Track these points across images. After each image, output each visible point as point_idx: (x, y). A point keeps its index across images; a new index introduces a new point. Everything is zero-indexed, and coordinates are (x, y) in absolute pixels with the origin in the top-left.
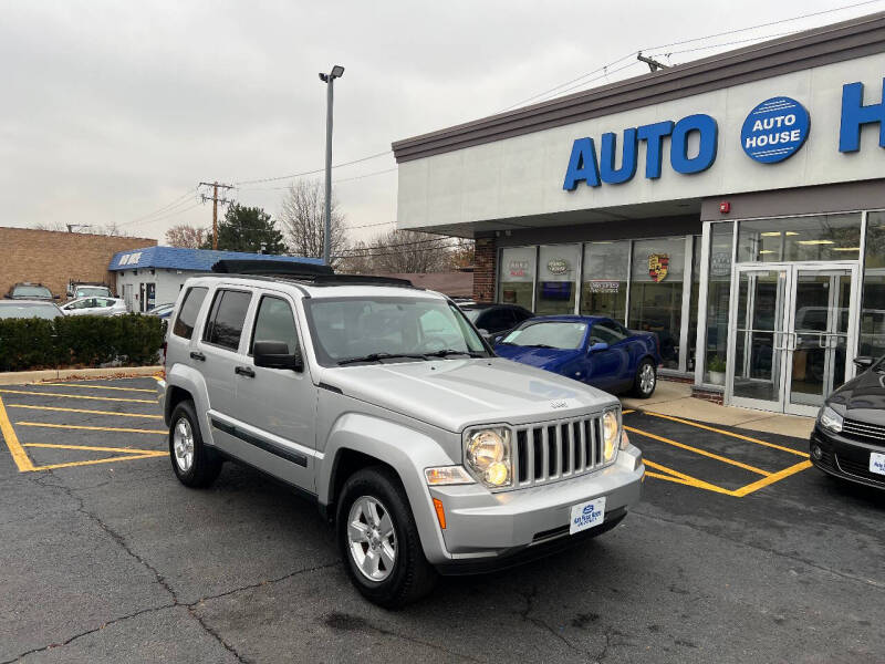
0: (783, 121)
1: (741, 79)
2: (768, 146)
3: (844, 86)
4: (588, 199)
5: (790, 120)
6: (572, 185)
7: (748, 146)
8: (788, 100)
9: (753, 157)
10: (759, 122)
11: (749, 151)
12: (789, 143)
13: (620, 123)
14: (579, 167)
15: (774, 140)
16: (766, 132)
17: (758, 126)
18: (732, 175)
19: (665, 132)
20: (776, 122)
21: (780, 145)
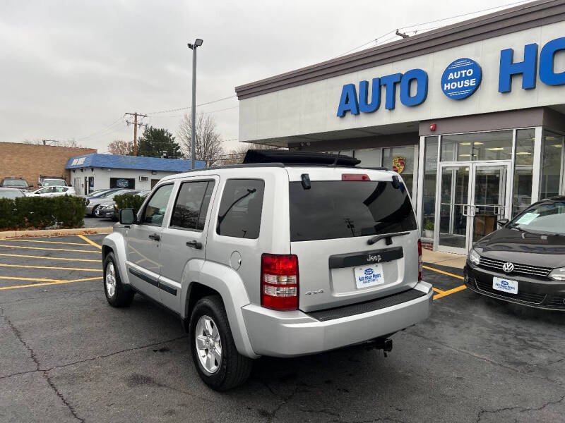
0: (466, 73)
1: (441, 47)
2: (457, 89)
3: (502, 52)
4: (353, 123)
5: (470, 72)
6: (343, 114)
7: (445, 89)
8: (468, 60)
9: (449, 96)
10: (451, 74)
11: (446, 92)
12: (469, 87)
13: (370, 75)
14: (347, 102)
15: (460, 85)
16: (455, 80)
17: (451, 76)
18: (437, 107)
19: (396, 80)
20: (461, 74)
21: (464, 88)
